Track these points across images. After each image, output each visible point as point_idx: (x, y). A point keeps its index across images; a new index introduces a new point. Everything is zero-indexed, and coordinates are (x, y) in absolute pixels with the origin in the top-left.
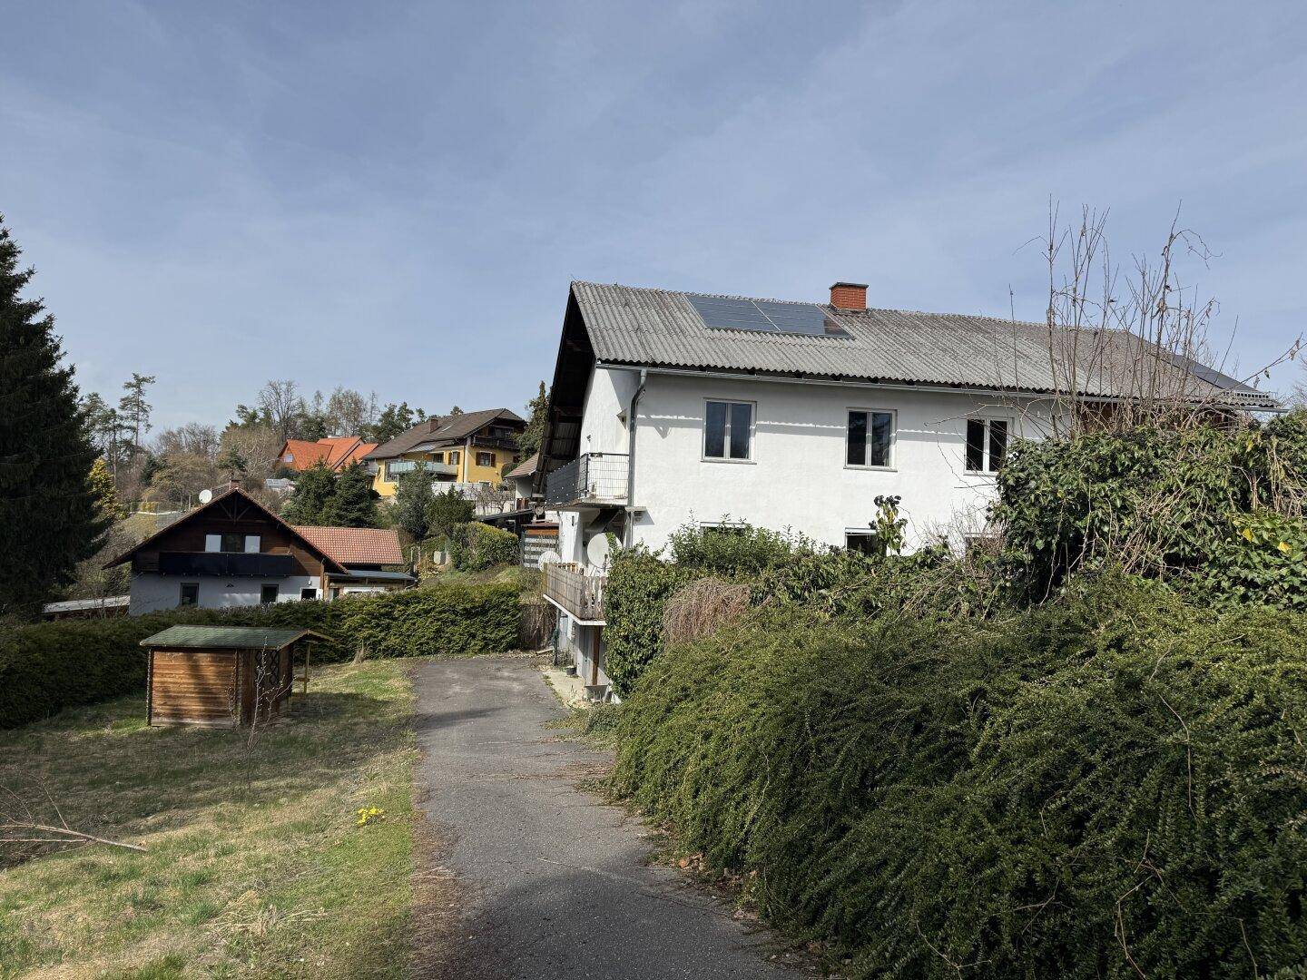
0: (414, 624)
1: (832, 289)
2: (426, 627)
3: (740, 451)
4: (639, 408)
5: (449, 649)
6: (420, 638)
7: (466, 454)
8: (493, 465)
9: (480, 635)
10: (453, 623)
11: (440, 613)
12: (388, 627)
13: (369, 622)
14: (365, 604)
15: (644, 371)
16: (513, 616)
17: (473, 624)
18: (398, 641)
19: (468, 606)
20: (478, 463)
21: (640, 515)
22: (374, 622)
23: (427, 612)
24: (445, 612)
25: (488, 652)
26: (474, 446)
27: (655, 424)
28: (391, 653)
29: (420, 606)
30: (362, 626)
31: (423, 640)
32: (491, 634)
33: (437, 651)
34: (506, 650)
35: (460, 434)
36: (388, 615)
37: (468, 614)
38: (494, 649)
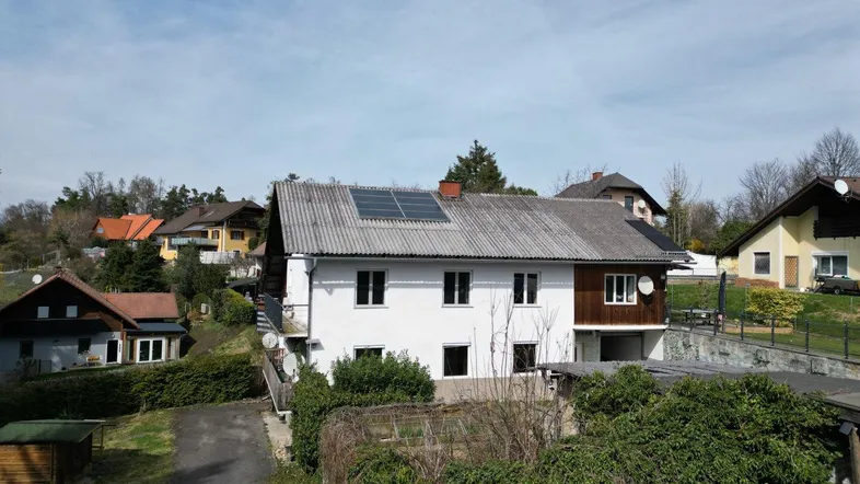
0: (179, 386)
1: (440, 182)
2: (188, 387)
3: (379, 299)
4: (314, 277)
5: (204, 400)
6: (184, 395)
7: (224, 233)
8: (243, 239)
9: (224, 390)
10: (206, 383)
11: (197, 377)
12: (162, 389)
13: (149, 387)
14: (146, 375)
15: (315, 259)
16: (246, 376)
17: (219, 384)
18: (169, 397)
19: (216, 372)
20: (232, 238)
21: (316, 345)
22: (152, 386)
23: (188, 377)
24: (200, 377)
25: (229, 401)
26: (229, 226)
27: (325, 287)
28: (164, 405)
29: (184, 374)
30: (144, 389)
31: (186, 396)
32: (231, 389)
33: (195, 402)
34: (241, 399)
35: (220, 218)
36: (162, 381)
37: (216, 377)
38: (234, 399)
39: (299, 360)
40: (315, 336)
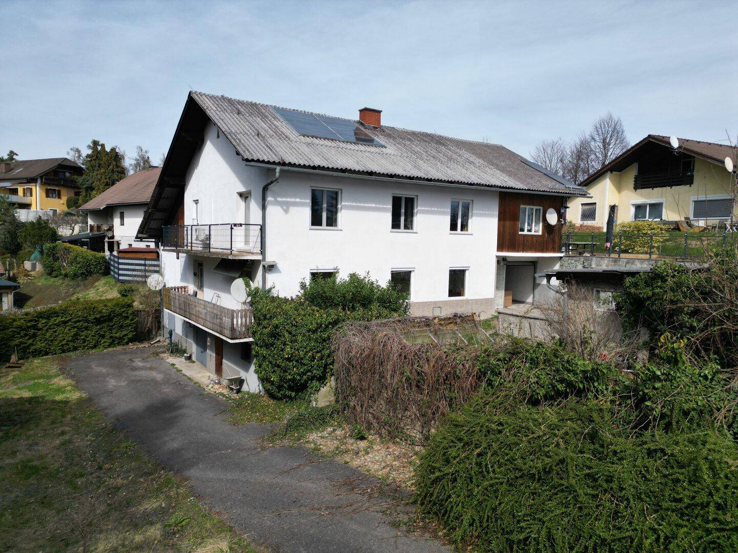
0: (55, 332)
1: (361, 111)
2: (67, 333)
3: (332, 222)
4: (268, 193)
5: (85, 347)
6: (61, 341)
7: (38, 191)
8: (59, 197)
9: (108, 335)
10: (87, 328)
11: (76, 322)
12: (34, 335)
13: (19, 333)
14: (15, 320)
15: (278, 169)
16: (131, 320)
17: (102, 328)
18: (43, 345)
19: (98, 316)
20: (47, 196)
21: (271, 268)
22: (22, 333)
23: (65, 323)
24: (79, 321)
25: (115, 346)
26: (42, 184)
27: (281, 204)
28: (38, 353)
29: (59, 319)
30: (13, 336)
31: (64, 342)
32: (116, 333)
33: (75, 349)
34: (127, 343)
35: (34, 175)
36: (34, 327)
37: (98, 321)
38: (119, 344)
40: (270, 258)
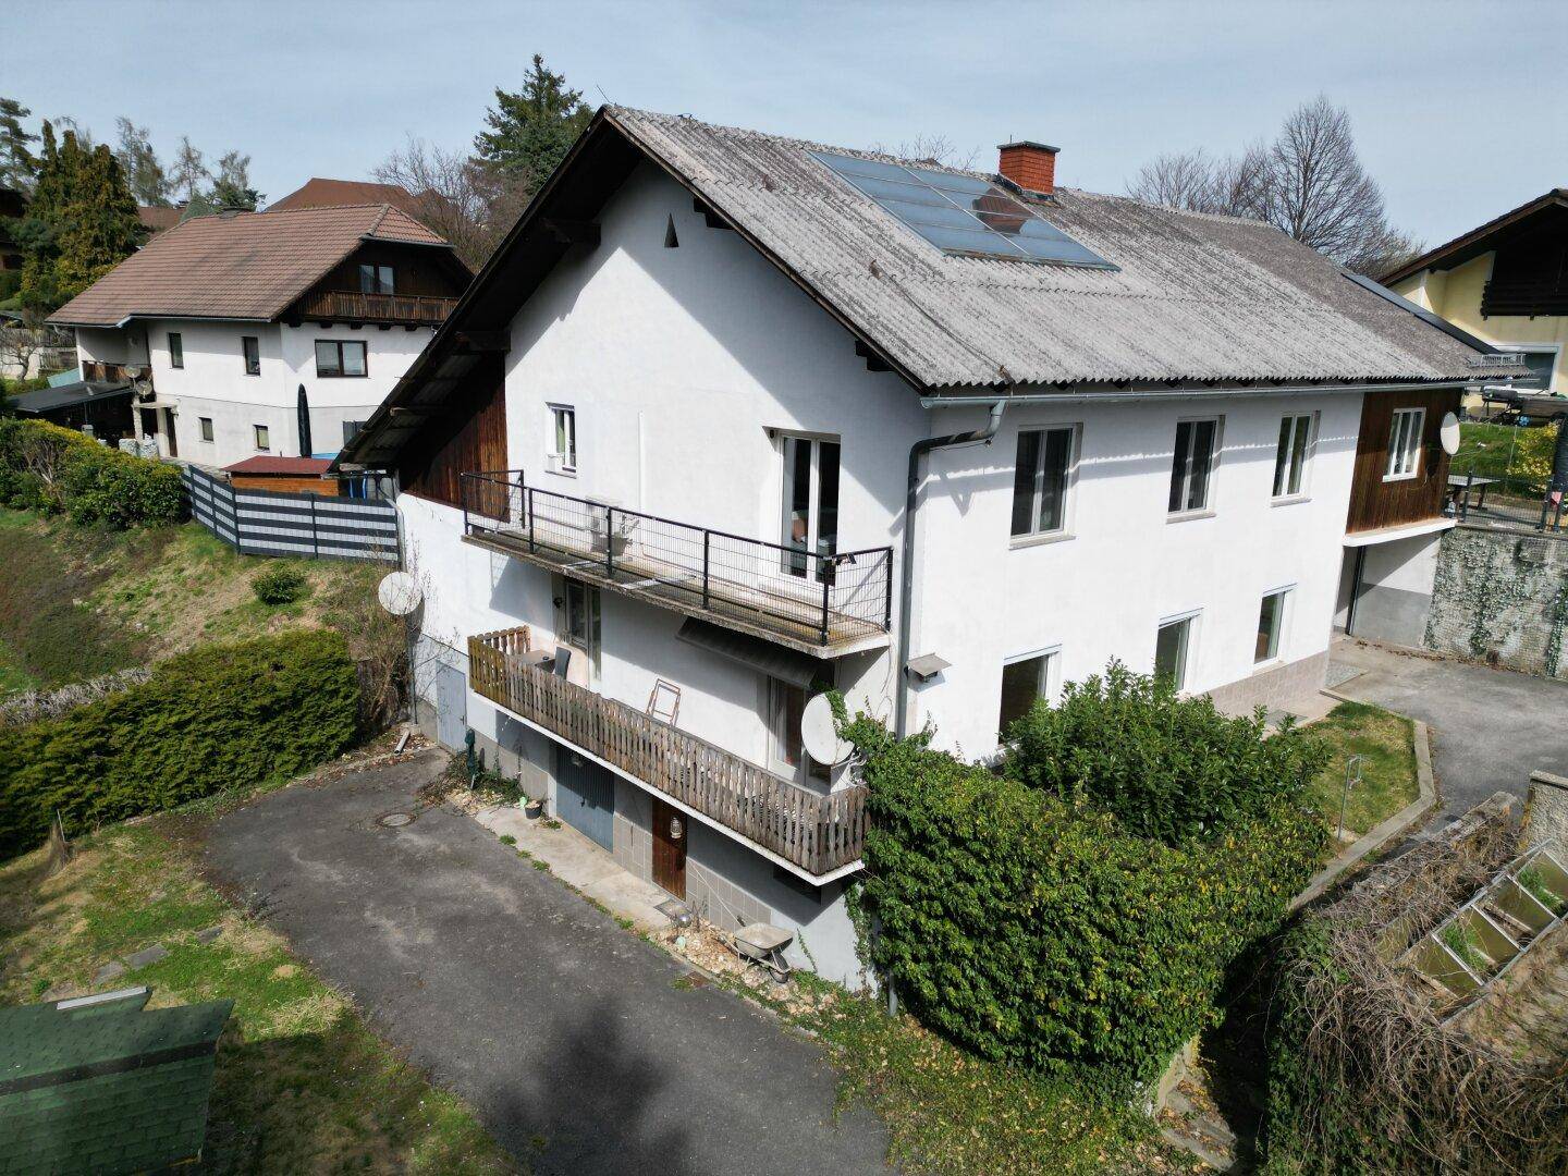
0: (156, 753)
1: (1004, 150)
2: (183, 754)
3: (1052, 518)
5: (233, 780)
6: (174, 776)
9: (290, 742)
10: (237, 733)
11: (208, 722)
12: (101, 770)
13: (61, 771)
14: (45, 740)
15: (1001, 402)
16: (346, 697)
17: (276, 728)
18: (128, 791)
19: (266, 701)
22: (70, 769)
23: (179, 726)
24: (217, 718)
25: (308, 770)
27: (953, 489)
28: (113, 815)
29: (164, 719)
30: (46, 782)
31: (181, 777)
32: (310, 736)
33: (211, 789)
34: (337, 755)
36: (102, 749)
37: (266, 714)
39: (838, 709)
